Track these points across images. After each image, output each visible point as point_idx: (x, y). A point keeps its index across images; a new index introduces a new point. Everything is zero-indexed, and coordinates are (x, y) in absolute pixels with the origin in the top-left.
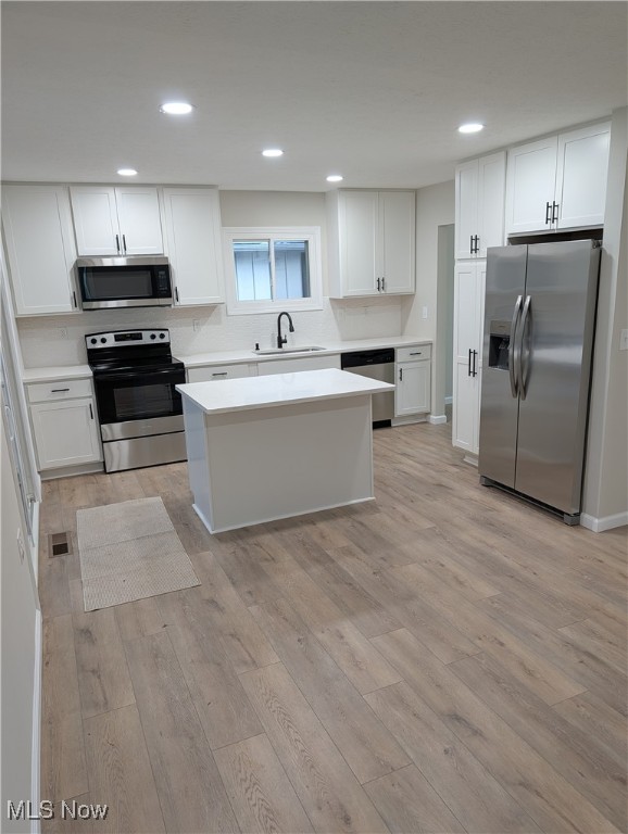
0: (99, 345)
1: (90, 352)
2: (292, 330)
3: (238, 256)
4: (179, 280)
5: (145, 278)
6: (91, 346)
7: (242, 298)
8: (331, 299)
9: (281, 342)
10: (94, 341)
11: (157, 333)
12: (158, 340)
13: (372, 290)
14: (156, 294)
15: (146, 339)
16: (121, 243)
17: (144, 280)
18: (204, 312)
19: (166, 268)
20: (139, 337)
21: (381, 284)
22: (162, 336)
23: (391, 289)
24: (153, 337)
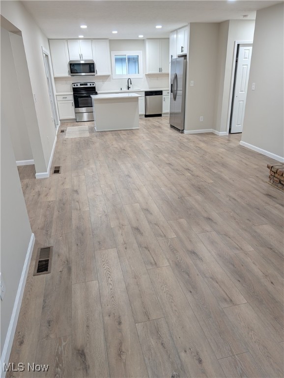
0: (76, 87)
1: (73, 88)
2: (131, 84)
3: (117, 60)
4: (97, 68)
5: (88, 67)
6: (74, 87)
7: (117, 74)
8: (146, 75)
9: (129, 88)
10: (74, 85)
11: (92, 84)
12: (92, 86)
13: (157, 72)
14: (91, 72)
15: (89, 86)
16: (81, 56)
17: (87, 67)
18: (106, 77)
19: (93, 64)
20: (87, 85)
21: (160, 70)
22: (93, 85)
23: (164, 72)
24: (91, 85)
